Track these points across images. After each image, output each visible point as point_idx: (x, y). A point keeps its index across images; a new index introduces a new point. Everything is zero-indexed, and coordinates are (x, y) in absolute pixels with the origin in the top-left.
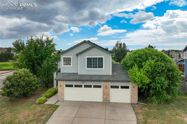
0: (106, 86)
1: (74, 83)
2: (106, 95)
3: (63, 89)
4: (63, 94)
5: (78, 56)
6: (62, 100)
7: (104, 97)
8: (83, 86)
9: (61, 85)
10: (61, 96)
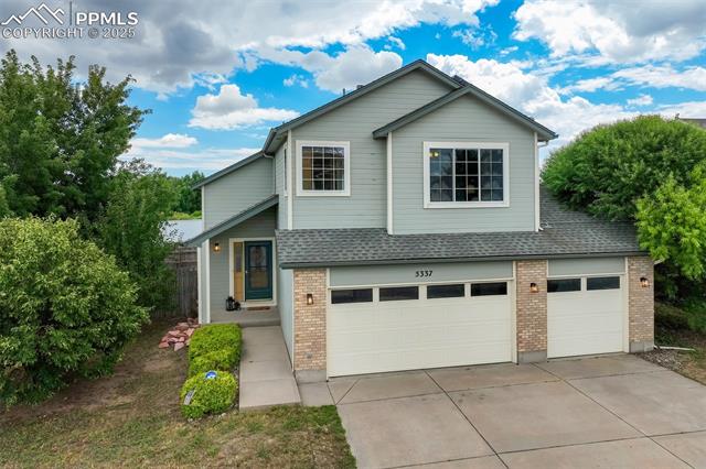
0: (533, 285)
1: (375, 281)
2: (531, 326)
3: (322, 314)
4: (319, 345)
5: (384, 139)
6: (316, 377)
7: (526, 335)
8: (423, 292)
9: (309, 296)
10: (309, 357)
